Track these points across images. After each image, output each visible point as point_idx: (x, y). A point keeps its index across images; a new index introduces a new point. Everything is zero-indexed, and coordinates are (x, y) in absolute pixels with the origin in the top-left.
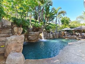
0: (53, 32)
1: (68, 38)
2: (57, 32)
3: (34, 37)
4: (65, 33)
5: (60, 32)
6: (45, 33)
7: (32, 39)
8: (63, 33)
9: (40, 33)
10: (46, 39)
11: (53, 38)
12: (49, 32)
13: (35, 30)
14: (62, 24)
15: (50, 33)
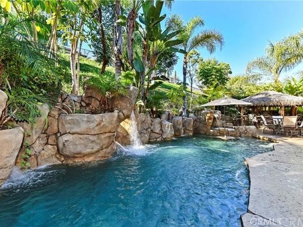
0: (172, 111)
1: (228, 134)
2: (188, 112)
3: (92, 138)
4: (216, 116)
5: (197, 111)
6: (142, 116)
7: (79, 149)
8: (210, 118)
9: (120, 120)
10: (149, 143)
11: (175, 135)
12: (159, 115)
13: (95, 104)
14: (205, 83)
15: (164, 116)
